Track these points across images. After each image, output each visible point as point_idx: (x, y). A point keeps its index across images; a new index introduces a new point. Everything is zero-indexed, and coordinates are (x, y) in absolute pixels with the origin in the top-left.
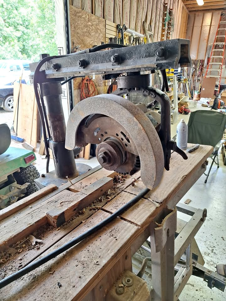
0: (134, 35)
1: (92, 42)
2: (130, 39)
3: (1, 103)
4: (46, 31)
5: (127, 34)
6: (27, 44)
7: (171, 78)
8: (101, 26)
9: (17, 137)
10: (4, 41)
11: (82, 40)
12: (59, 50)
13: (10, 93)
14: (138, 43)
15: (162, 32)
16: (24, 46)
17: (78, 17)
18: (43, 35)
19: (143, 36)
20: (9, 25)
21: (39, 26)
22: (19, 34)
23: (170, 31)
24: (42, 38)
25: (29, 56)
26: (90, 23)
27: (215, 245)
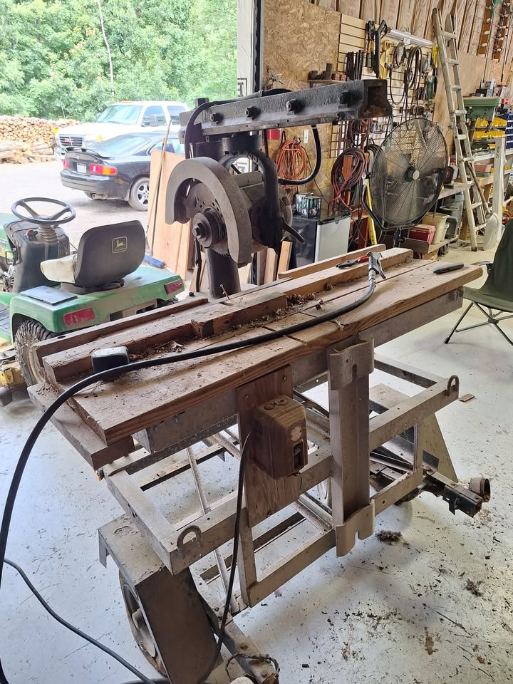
0: (407, 42)
1: (308, 64)
2: (395, 54)
3: (126, 192)
4: (222, 31)
5: (389, 42)
6: (180, 64)
7: (493, 141)
8: (331, 29)
9: (153, 257)
10: (134, 59)
11: (287, 62)
12: (239, 84)
13: (143, 171)
14: (414, 62)
15: (483, 31)
16: (174, 67)
17: (282, 13)
18: (216, 41)
19: (430, 43)
20: (147, 23)
21: (208, 22)
22: (164, 42)
23: (504, 27)
24: (212, 49)
25: (183, 92)
26: (305, 25)
27: (499, 472)
